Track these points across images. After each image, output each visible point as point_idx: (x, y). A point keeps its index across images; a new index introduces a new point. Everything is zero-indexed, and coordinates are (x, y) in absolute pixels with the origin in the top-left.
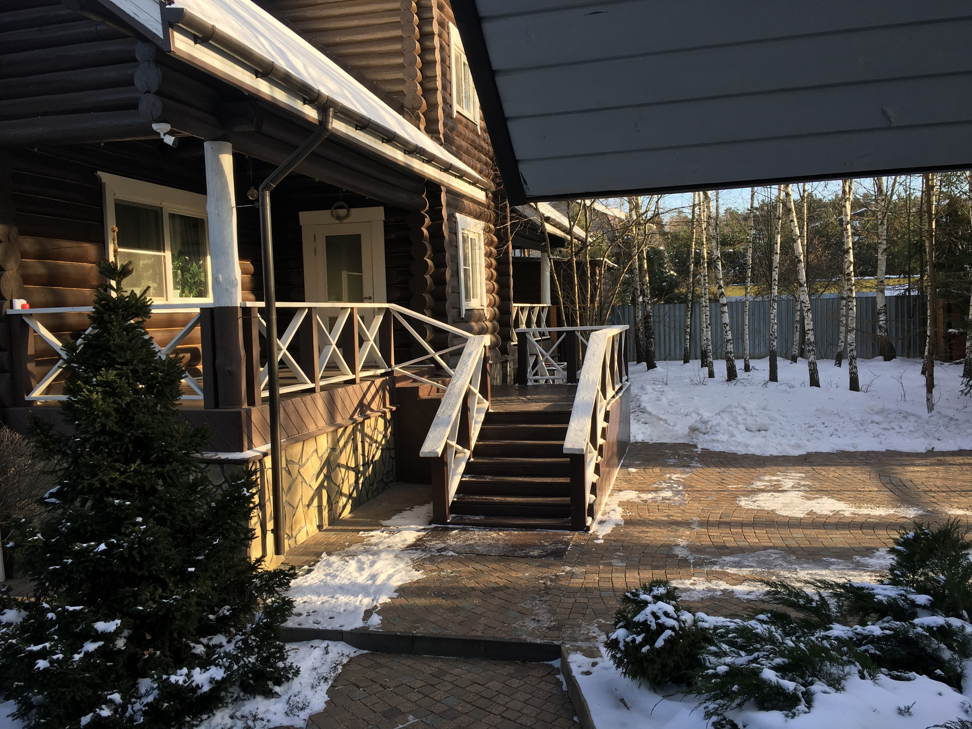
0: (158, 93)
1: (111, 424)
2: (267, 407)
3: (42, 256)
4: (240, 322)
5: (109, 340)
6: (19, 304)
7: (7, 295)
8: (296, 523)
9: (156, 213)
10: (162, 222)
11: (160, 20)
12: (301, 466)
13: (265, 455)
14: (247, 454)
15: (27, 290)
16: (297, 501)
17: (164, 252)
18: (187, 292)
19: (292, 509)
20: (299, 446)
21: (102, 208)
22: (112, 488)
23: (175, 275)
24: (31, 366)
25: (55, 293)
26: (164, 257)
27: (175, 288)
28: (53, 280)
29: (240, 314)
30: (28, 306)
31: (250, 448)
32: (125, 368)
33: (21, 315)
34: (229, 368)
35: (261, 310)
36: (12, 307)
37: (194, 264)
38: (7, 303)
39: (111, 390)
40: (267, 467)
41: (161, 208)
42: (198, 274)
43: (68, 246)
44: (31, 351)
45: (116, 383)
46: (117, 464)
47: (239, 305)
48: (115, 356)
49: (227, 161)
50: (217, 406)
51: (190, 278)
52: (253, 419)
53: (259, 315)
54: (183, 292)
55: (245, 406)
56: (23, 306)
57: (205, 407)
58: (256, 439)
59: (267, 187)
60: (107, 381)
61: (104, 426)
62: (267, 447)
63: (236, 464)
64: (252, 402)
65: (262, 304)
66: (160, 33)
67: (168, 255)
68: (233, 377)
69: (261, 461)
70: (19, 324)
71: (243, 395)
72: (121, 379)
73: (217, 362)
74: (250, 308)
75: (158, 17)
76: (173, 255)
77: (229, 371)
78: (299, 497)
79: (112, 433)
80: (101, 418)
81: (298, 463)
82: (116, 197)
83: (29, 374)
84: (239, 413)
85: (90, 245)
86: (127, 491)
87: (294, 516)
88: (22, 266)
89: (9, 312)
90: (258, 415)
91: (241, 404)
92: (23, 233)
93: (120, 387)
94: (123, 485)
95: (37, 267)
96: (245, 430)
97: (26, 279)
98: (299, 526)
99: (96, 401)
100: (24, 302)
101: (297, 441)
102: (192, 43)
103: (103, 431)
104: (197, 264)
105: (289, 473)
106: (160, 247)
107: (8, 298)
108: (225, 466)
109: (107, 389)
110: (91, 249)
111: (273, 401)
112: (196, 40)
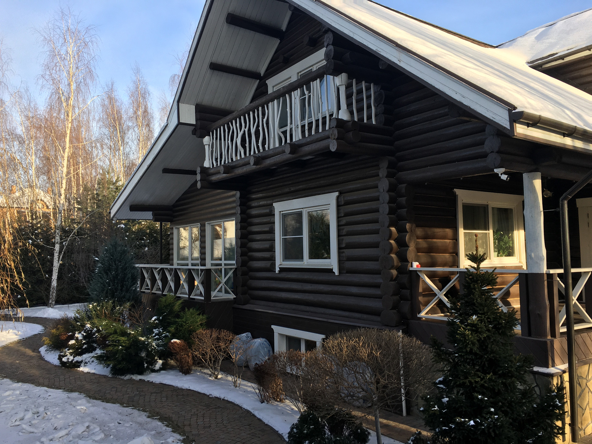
0: (498, 152)
1: (475, 349)
2: (565, 340)
3: (426, 237)
4: (546, 283)
5: (474, 300)
6: (415, 264)
7: (410, 260)
8: (585, 420)
9: (485, 208)
10: (488, 213)
11: (508, 119)
12: (588, 381)
13: (564, 372)
14: (552, 370)
15: (418, 256)
16: (585, 404)
17: (489, 230)
18: (501, 253)
19: (582, 410)
20: (586, 367)
21: (456, 208)
22: (476, 387)
23: (495, 243)
24: (421, 299)
25: (432, 257)
26: (489, 233)
27: (495, 251)
28: (430, 250)
29: (545, 278)
30: (420, 266)
31: (553, 366)
32: (483, 316)
33: (416, 271)
34: (539, 313)
35: (560, 275)
36: (412, 266)
37: (506, 236)
38: (410, 264)
39: (475, 329)
40: (565, 380)
41: (488, 205)
42: (508, 242)
43: (439, 231)
44: (421, 290)
45: (479, 325)
46: (479, 373)
47: (545, 272)
48: (478, 309)
49: (538, 183)
50: (530, 335)
51: (504, 245)
52: (555, 347)
53: (558, 279)
54: (499, 253)
55: (549, 337)
56: (417, 266)
57: (522, 334)
58: (557, 360)
59: (565, 199)
60: (473, 324)
61: (471, 349)
62: (565, 366)
63: (544, 376)
64: (553, 335)
65: (561, 271)
66: (508, 127)
67: (491, 232)
68: (541, 318)
69: (561, 376)
70: (415, 275)
71: (548, 330)
72: (481, 323)
73: (530, 308)
74: (552, 274)
75: (507, 117)
76: (493, 231)
77: (538, 314)
78: (586, 402)
79: (476, 354)
80: (470, 345)
81: (586, 379)
82: (463, 202)
83: (420, 302)
84: (545, 343)
85: (449, 230)
86: (485, 391)
87: (583, 415)
88: (417, 244)
89: (411, 269)
90: (559, 344)
91: (546, 336)
92: (418, 226)
93: (481, 328)
94: (482, 386)
95: (423, 243)
96: (550, 353)
97: (418, 250)
98: (587, 423)
99: (468, 335)
100: (417, 263)
101: (585, 363)
102: (526, 127)
103: (471, 352)
104: (508, 236)
105: (580, 385)
106: (486, 228)
107: (410, 262)
108: (537, 376)
109: (474, 328)
110: (449, 232)
111: (569, 335)
112: (528, 125)
